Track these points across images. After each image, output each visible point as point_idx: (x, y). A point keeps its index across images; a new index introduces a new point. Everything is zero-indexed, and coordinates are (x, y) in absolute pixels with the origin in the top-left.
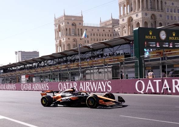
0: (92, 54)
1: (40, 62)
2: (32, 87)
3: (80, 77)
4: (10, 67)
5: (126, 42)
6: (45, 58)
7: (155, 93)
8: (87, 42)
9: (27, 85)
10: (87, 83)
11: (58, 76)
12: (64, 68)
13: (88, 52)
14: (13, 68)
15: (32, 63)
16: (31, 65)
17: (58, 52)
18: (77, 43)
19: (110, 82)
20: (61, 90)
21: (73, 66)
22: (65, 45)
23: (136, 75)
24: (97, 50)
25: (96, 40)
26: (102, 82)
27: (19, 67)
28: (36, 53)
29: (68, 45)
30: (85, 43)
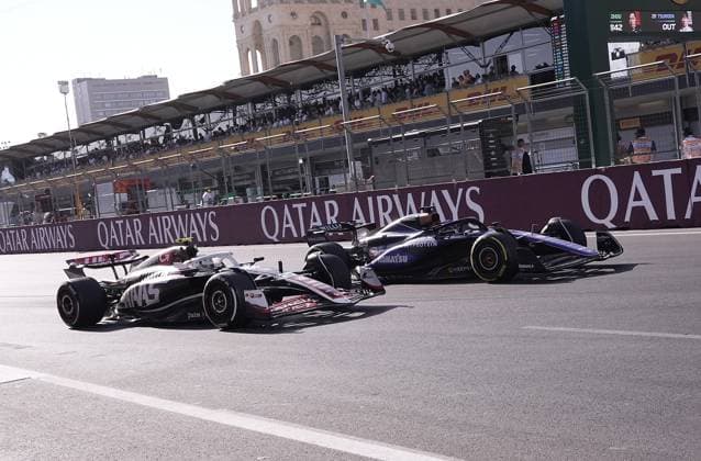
0: (395, 76)
1: (177, 123)
2: (145, 233)
3: (349, 175)
4: (40, 150)
5: (531, 19)
6: (193, 103)
7: (662, 224)
8: (370, 25)
9: (124, 225)
10: (379, 198)
11: (258, 178)
12: (279, 140)
13: (377, 67)
14: (59, 155)
15: (139, 129)
16: (136, 138)
17: (252, 74)
18: (328, 34)
19: (478, 190)
20: (272, 235)
21: (317, 129)
22: (280, 44)
23: (583, 153)
24: (416, 58)
25: (408, 15)
26: (445, 193)
27: (82, 150)
28: (157, 83)
29: (291, 43)
30: (365, 29)
